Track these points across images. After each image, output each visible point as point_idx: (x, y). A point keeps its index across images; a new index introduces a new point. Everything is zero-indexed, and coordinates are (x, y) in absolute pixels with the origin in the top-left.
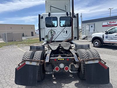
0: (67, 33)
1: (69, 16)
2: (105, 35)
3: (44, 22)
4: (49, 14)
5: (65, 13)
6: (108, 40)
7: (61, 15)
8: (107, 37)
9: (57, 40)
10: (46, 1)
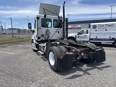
0: (58, 33)
1: (60, 19)
2: (77, 36)
3: (40, 22)
4: (45, 16)
5: (57, 17)
6: (79, 39)
7: (55, 18)
8: (78, 37)
9: (52, 38)
10: (41, 3)
